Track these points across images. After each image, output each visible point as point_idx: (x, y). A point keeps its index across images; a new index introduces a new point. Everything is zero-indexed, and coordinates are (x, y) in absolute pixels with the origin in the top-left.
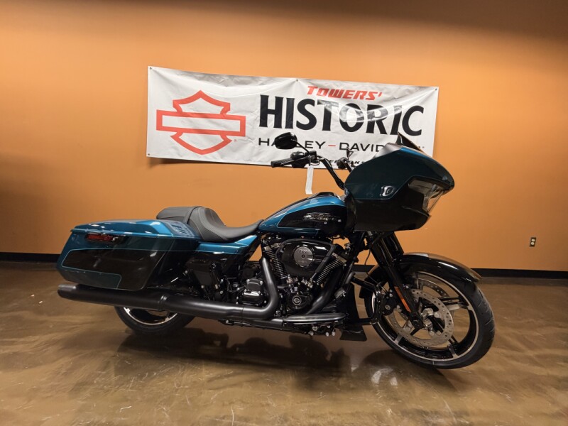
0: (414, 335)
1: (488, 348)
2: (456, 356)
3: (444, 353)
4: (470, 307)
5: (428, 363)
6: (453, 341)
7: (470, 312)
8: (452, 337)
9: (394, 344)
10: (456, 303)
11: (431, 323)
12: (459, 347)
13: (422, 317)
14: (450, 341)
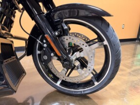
0: (70, 76)
1: (117, 72)
2: (96, 84)
3: (89, 83)
4: (106, 43)
5: (79, 93)
6: (95, 73)
7: (105, 47)
8: (94, 70)
9: (57, 86)
10: (96, 43)
11: (79, 63)
12: (98, 76)
13: (72, 60)
14: (92, 73)
